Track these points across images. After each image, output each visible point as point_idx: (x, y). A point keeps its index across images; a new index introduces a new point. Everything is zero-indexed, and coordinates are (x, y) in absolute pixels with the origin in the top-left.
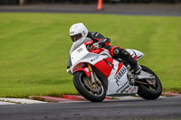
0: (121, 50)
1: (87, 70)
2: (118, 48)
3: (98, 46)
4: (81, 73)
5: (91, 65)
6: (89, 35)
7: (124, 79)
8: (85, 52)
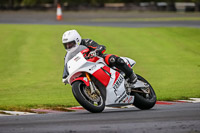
0: (117, 58)
1: (85, 79)
2: (114, 56)
3: (95, 55)
4: (79, 82)
5: (89, 74)
6: (83, 43)
7: (122, 88)
8: (83, 60)
